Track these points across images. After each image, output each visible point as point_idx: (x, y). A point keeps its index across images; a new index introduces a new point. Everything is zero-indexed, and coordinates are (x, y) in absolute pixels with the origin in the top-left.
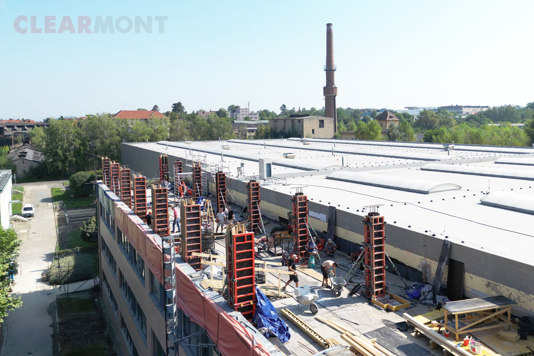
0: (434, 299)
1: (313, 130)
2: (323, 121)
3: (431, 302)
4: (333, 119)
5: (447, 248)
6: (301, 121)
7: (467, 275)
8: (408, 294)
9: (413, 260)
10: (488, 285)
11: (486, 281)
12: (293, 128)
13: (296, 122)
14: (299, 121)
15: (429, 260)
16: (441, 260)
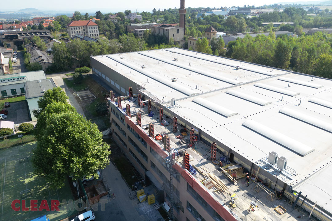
0: (226, 161)
1: (174, 35)
2: (179, 29)
3: (226, 162)
4: (184, 28)
5: (230, 151)
6: (168, 30)
7: (234, 157)
8: (220, 159)
9: (223, 150)
10: (239, 160)
11: (238, 159)
12: (163, 33)
13: (165, 30)
14: (167, 30)
15: (226, 151)
16: (229, 153)
